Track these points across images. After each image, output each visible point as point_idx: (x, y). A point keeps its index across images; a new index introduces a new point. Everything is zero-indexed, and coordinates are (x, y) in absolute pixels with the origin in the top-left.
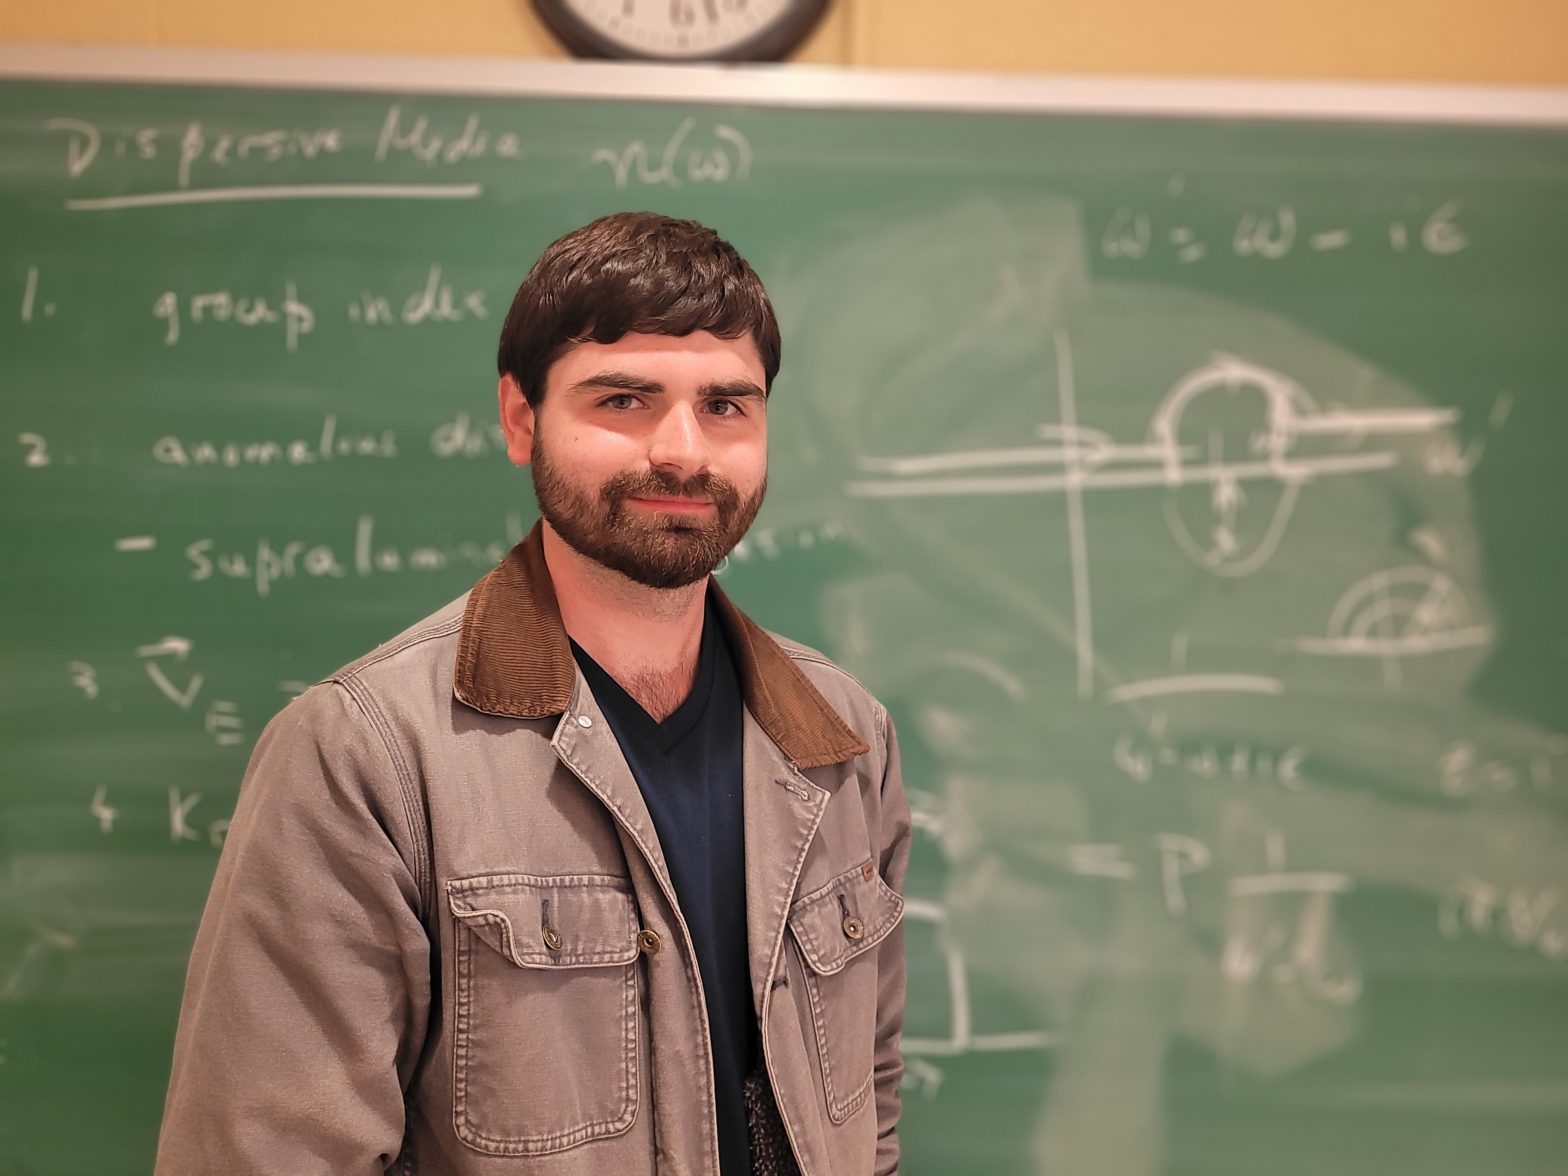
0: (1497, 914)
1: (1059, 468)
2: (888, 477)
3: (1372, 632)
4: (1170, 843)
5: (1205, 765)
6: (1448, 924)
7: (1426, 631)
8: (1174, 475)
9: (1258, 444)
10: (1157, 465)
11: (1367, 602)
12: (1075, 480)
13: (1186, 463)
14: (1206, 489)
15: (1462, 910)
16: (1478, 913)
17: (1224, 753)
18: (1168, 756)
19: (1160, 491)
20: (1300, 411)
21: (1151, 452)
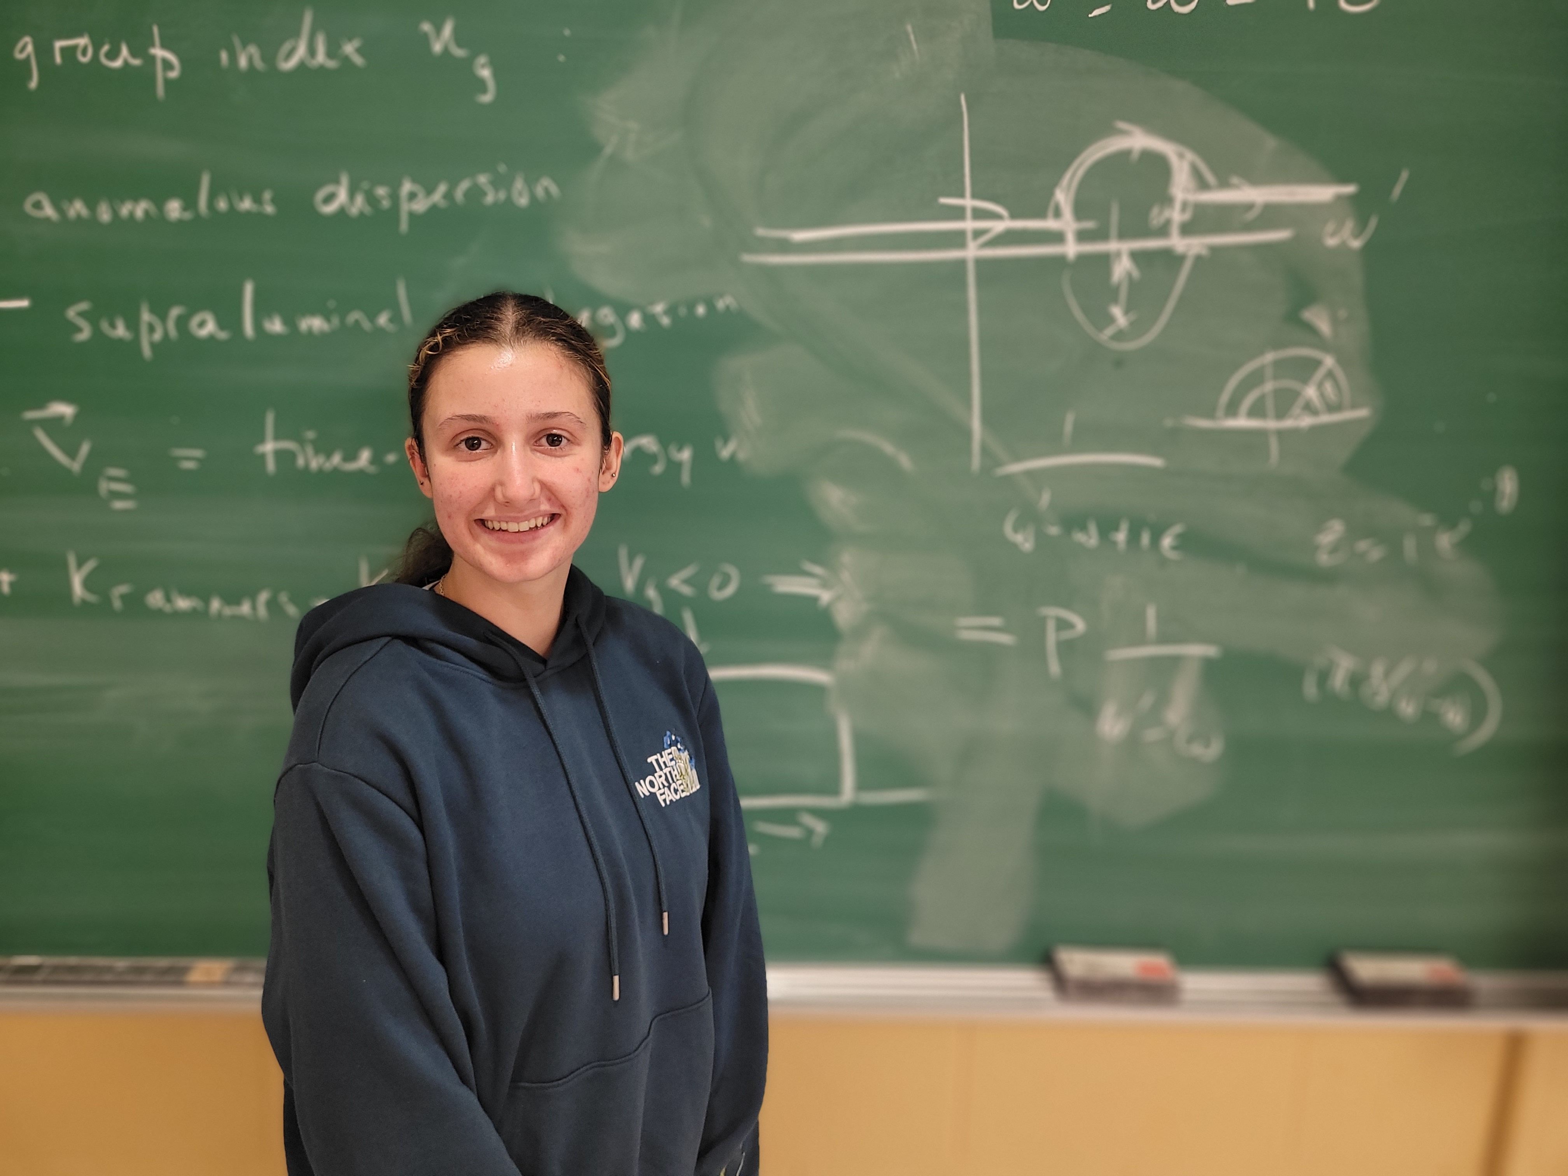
0: (1356, 681)
7: (1309, 408)
10: (1058, 237)
14: (1104, 262)
17: (1108, 527)
19: (1059, 263)
20: (1203, 185)
21: (1050, 224)
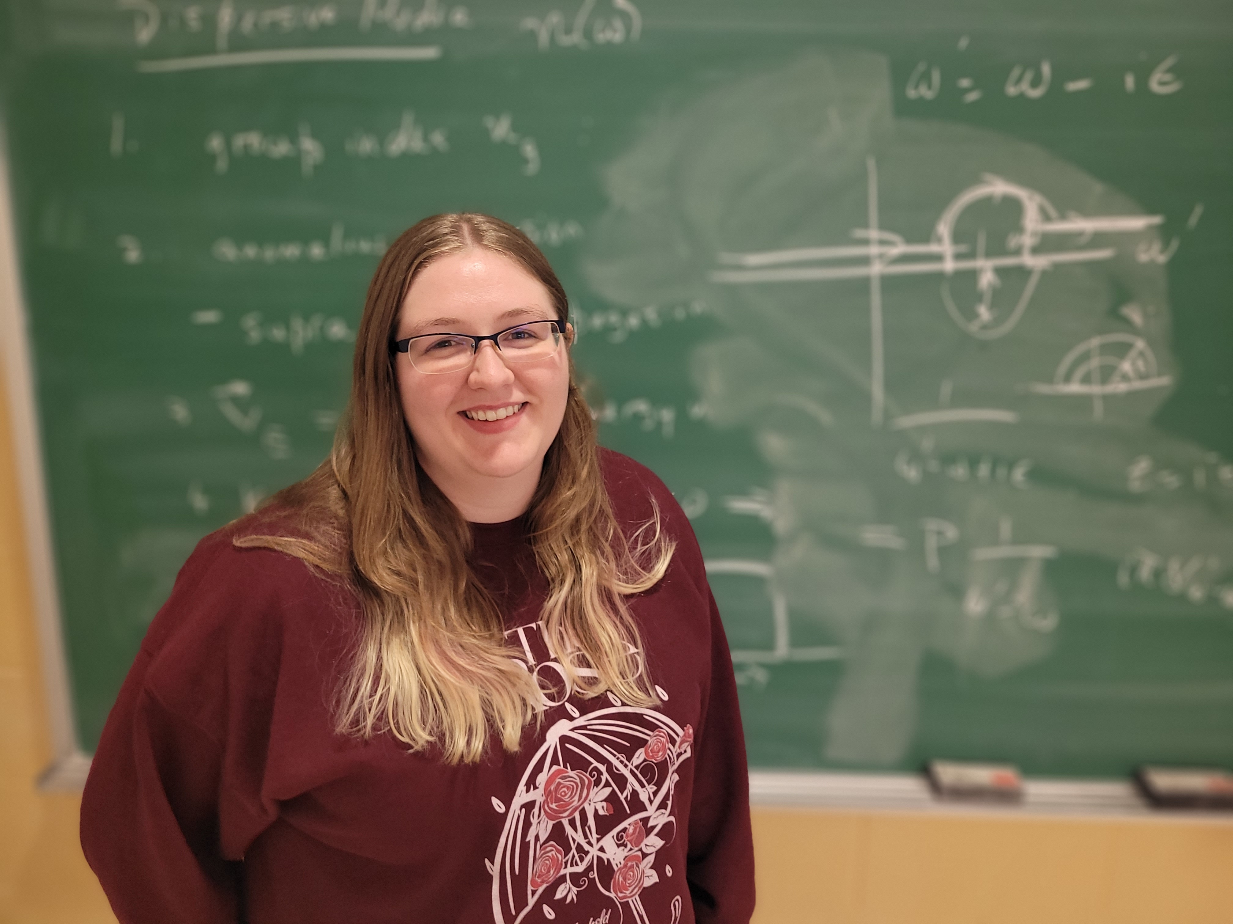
0: (1158, 573)
1: (865, 261)
2: (740, 268)
3: (1086, 380)
4: (931, 525)
5: (960, 471)
6: (1123, 579)
7: (1125, 378)
8: (949, 266)
9: (1013, 242)
10: (938, 258)
11: (1085, 357)
12: (876, 269)
13: (958, 257)
14: (973, 275)
15: (1134, 570)
16: (1145, 573)
17: (974, 463)
18: (934, 466)
19: (940, 276)
20: (1046, 217)
21: (933, 248)
